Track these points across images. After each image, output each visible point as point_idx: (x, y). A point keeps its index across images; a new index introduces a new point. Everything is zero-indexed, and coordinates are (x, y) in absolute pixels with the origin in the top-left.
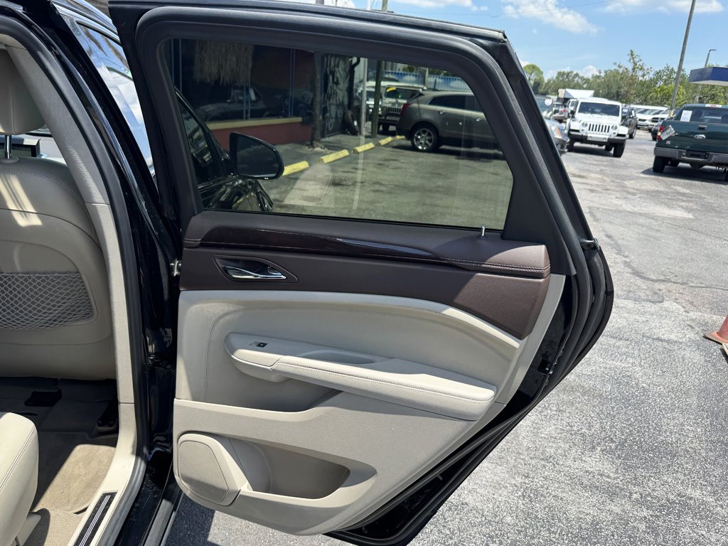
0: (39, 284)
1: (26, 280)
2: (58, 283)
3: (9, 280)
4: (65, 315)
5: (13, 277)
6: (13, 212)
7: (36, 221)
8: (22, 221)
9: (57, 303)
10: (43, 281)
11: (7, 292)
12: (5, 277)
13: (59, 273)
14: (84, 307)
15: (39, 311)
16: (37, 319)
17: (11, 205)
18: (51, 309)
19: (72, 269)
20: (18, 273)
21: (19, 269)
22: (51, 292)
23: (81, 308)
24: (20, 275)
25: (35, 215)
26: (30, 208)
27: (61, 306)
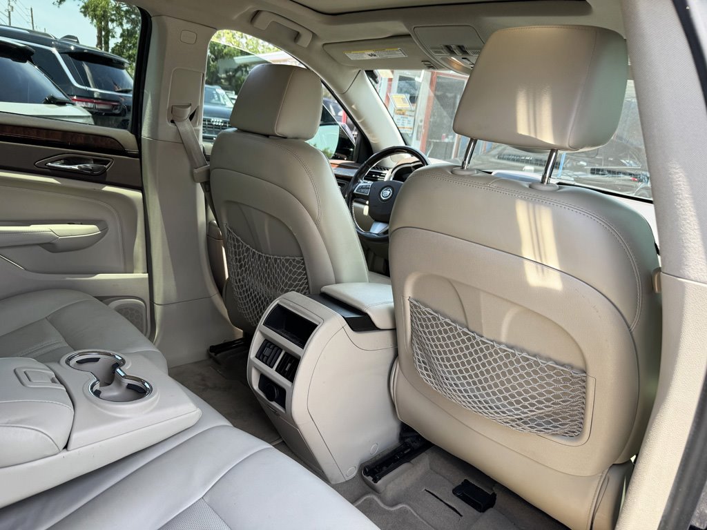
0: (523, 368)
1: (507, 356)
2: (549, 376)
3: (487, 348)
4: (541, 422)
5: (493, 346)
6: (527, 263)
7: (554, 282)
8: (534, 277)
9: (538, 402)
10: (530, 366)
11: (480, 363)
12: (484, 343)
13: (557, 364)
14: (572, 421)
15: (510, 404)
16: (504, 413)
17: (527, 252)
18: (526, 407)
19: (578, 363)
20: (500, 343)
21: (503, 339)
22: (535, 386)
23: (567, 421)
24: (503, 347)
25: (558, 274)
26: (553, 261)
27: (542, 409)
